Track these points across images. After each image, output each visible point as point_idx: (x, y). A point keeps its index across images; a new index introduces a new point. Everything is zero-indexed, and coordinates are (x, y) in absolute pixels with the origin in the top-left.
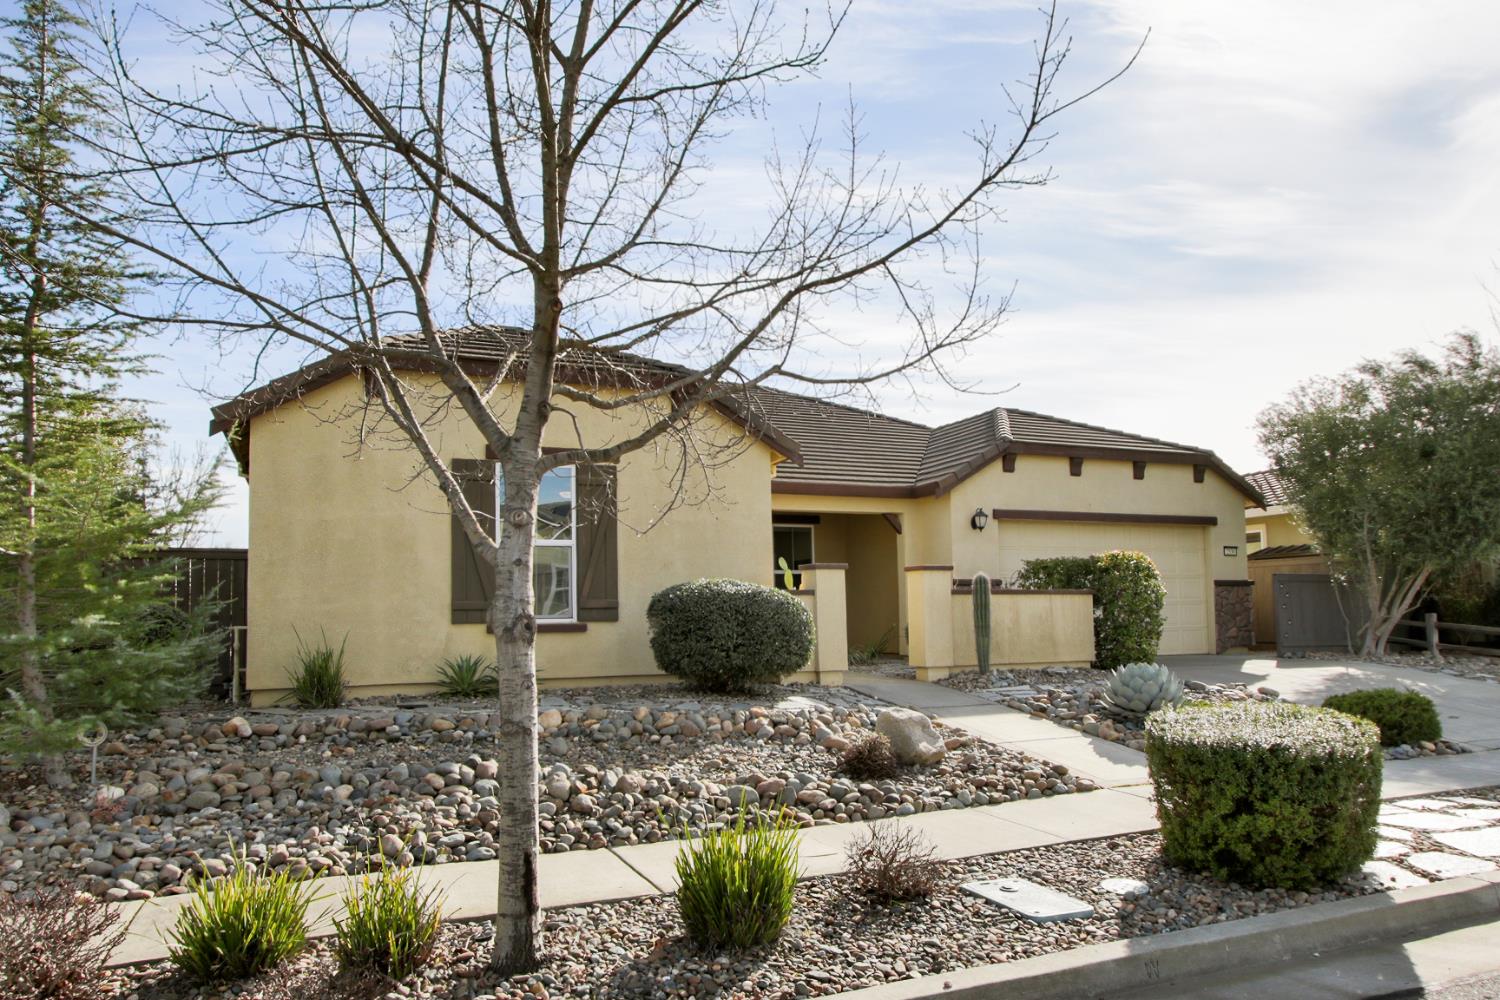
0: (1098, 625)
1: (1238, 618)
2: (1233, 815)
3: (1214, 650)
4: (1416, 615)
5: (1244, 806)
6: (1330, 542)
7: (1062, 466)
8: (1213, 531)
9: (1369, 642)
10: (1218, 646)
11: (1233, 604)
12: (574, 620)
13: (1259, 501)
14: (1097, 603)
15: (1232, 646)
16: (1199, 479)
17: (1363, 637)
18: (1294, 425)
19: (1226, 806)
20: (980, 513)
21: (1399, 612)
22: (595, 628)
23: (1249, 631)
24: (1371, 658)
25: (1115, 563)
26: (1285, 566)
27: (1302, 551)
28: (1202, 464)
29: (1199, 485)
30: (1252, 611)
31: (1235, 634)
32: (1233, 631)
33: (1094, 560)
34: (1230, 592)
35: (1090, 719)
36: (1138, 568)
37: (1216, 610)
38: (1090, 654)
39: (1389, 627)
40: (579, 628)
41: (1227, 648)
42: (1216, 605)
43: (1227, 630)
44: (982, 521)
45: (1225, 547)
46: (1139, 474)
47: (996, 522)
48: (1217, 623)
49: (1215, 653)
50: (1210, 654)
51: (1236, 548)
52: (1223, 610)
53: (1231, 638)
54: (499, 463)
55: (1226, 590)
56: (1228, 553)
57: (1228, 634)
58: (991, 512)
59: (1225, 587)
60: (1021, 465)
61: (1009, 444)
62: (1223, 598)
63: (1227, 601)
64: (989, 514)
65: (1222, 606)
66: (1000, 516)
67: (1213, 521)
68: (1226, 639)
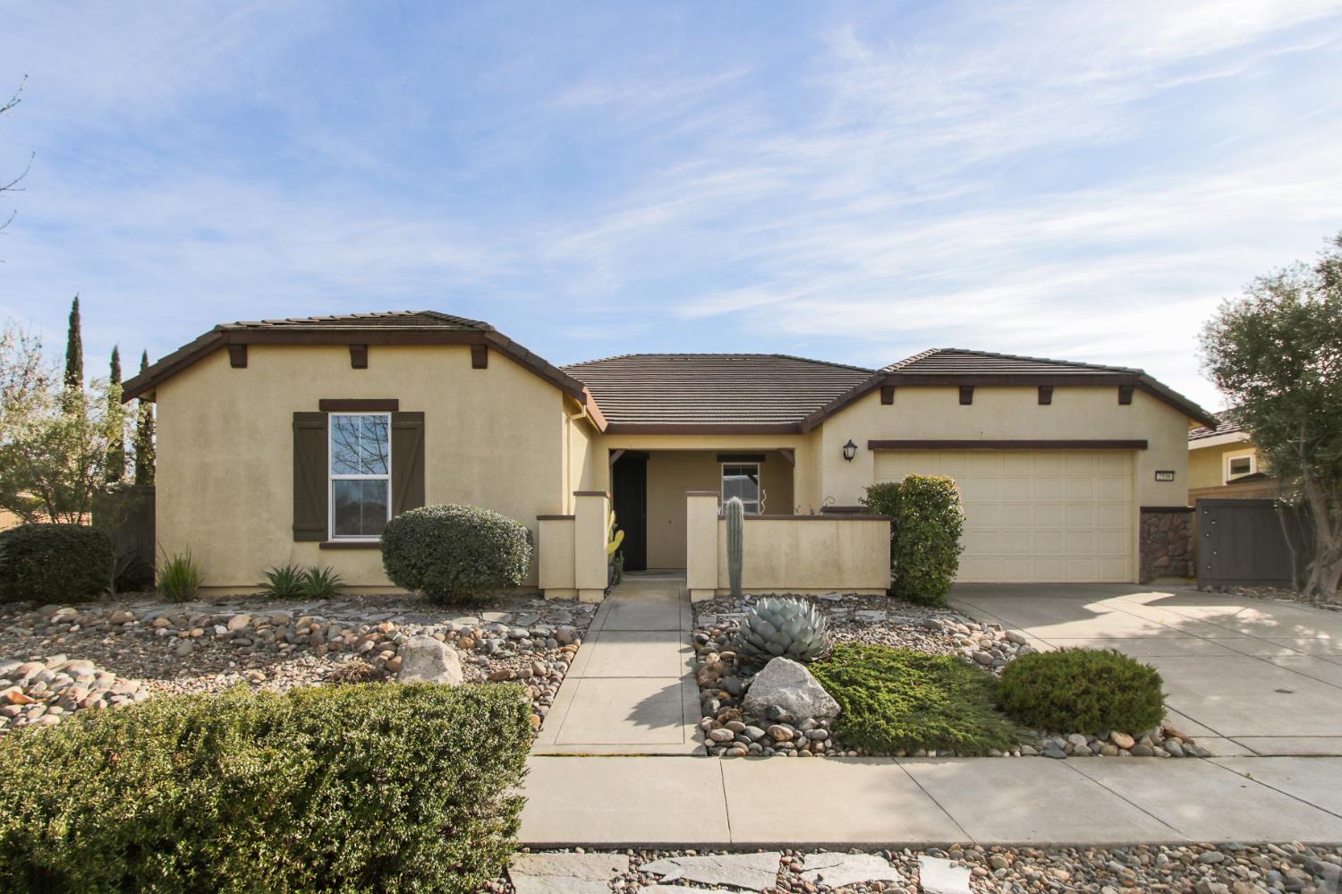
1: (1170, 547)
3: (1137, 579)
7: (952, 396)
8: (1142, 456)
10: (1141, 575)
11: (1166, 532)
15: (1160, 576)
20: (850, 444)
23: (1186, 561)
28: (1129, 384)
29: (1125, 408)
30: (1191, 539)
31: (1165, 564)
32: (1163, 560)
34: (1160, 520)
37: (1142, 538)
41: (1154, 579)
42: (1142, 532)
43: (1155, 559)
44: (850, 451)
45: (1157, 472)
46: (1045, 399)
47: (872, 453)
48: (1141, 551)
49: (1138, 582)
50: (1132, 583)
51: (1173, 472)
52: (1151, 538)
53: (1158, 567)
54: (331, 415)
55: (1156, 517)
56: (1162, 478)
57: (1156, 564)
58: (866, 443)
59: (1153, 515)
60: (901, 396)
61: (884, 377)
62: (1150, 525)
63: (1156, 529)
64: (862, 445)
65: (1149, 533)
66: (876, 446)
67: (1142, 445)
68: (1153, 569)
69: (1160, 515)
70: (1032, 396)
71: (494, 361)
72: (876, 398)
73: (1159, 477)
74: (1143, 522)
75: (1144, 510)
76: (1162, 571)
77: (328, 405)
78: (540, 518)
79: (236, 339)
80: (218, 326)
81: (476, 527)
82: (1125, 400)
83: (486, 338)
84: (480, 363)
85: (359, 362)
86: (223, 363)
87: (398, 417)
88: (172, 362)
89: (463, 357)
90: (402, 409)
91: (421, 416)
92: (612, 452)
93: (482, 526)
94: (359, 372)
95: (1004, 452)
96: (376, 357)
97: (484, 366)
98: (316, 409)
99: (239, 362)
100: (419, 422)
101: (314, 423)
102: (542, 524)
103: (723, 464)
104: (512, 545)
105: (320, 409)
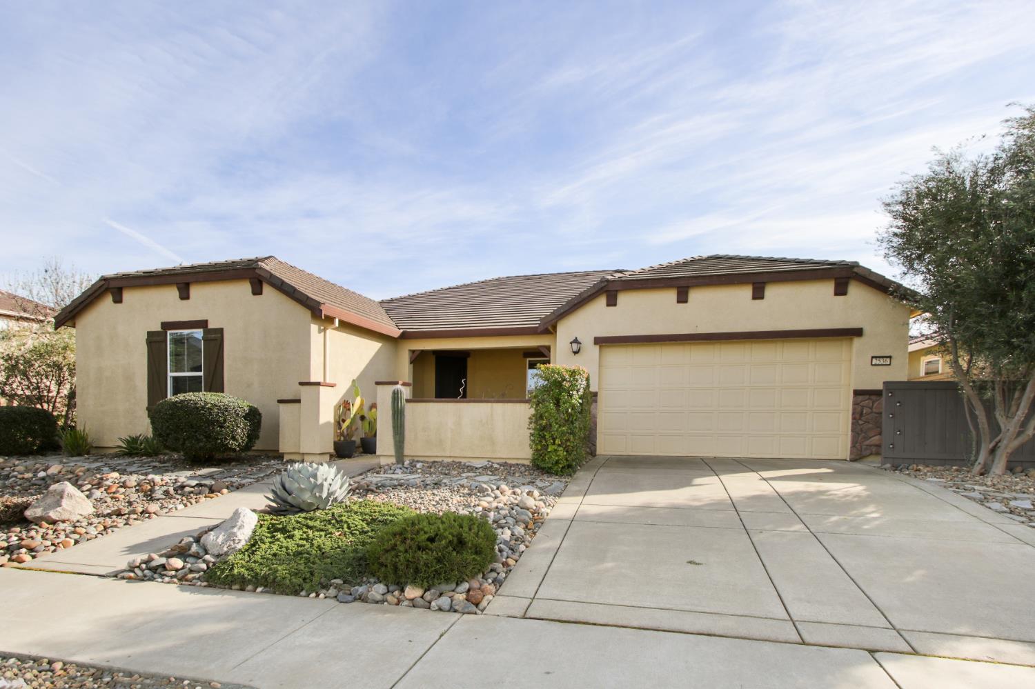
3: (849, 457)
7: (671, 296)
8: (857, 342)
10: (852, 452)
15: (872, 454)
16: (841, 292)
20: (575, 341)
29: (841, 298)
31: (877, 443)
34: (874, 402)
37: (854, 418)
41: (865, 457)
42: (854, 413)
43: (866, 438)
44: (575, 347)
45: (873, 357)
46: (758, 295)
47: (597, 347)
48: (852, 431)
49: (848, 459)
50: (846, 460)
51: (890, 357)
52: (863, 418)
53: (871, 446)
54: (169, 332)
55: (869, 399)
56: (878, 362)
57: (867, 442)
58: (593, 339)
59: (867, 397)
60: (624, 299)
61: (606, 283)
62: (863, 407)
63: (870, 410)
64: (587, 342)
65: (861, 414)
66: (601, 342)
67: (858, 332)
68: (864, 447)
69: (874, 398)
70: (746, 292)
71: (267, 289)
72: (602, 301)
73: (875, 361)
74: (855, 404)
75: (857, 393)
76: (874, 449)
77: (166, 326)
78: (280, 401)
79: (113, 284)
80: (102, 276)
81: (198, 408)
82: (841, 290)
83: (257, 273)
84: (257, 291)
85: (185, 295)
86: (108, 300)
87: (208, 331)
88: (78, 302)
89: (245, 288)
90: (210, 326)
91: (221, 331)
92: (413, 351)
93: (203, 408)
94: (185, 302)
95: (752, 342)
96: (196, 291)
97: (260, 293)
98: (159, 329)
99: (118, 300)
100: (219, 335)
101: (158, 339)
102: (282, 406)
103: (528, 359)
104: (225, 421)
105: (162, 328)
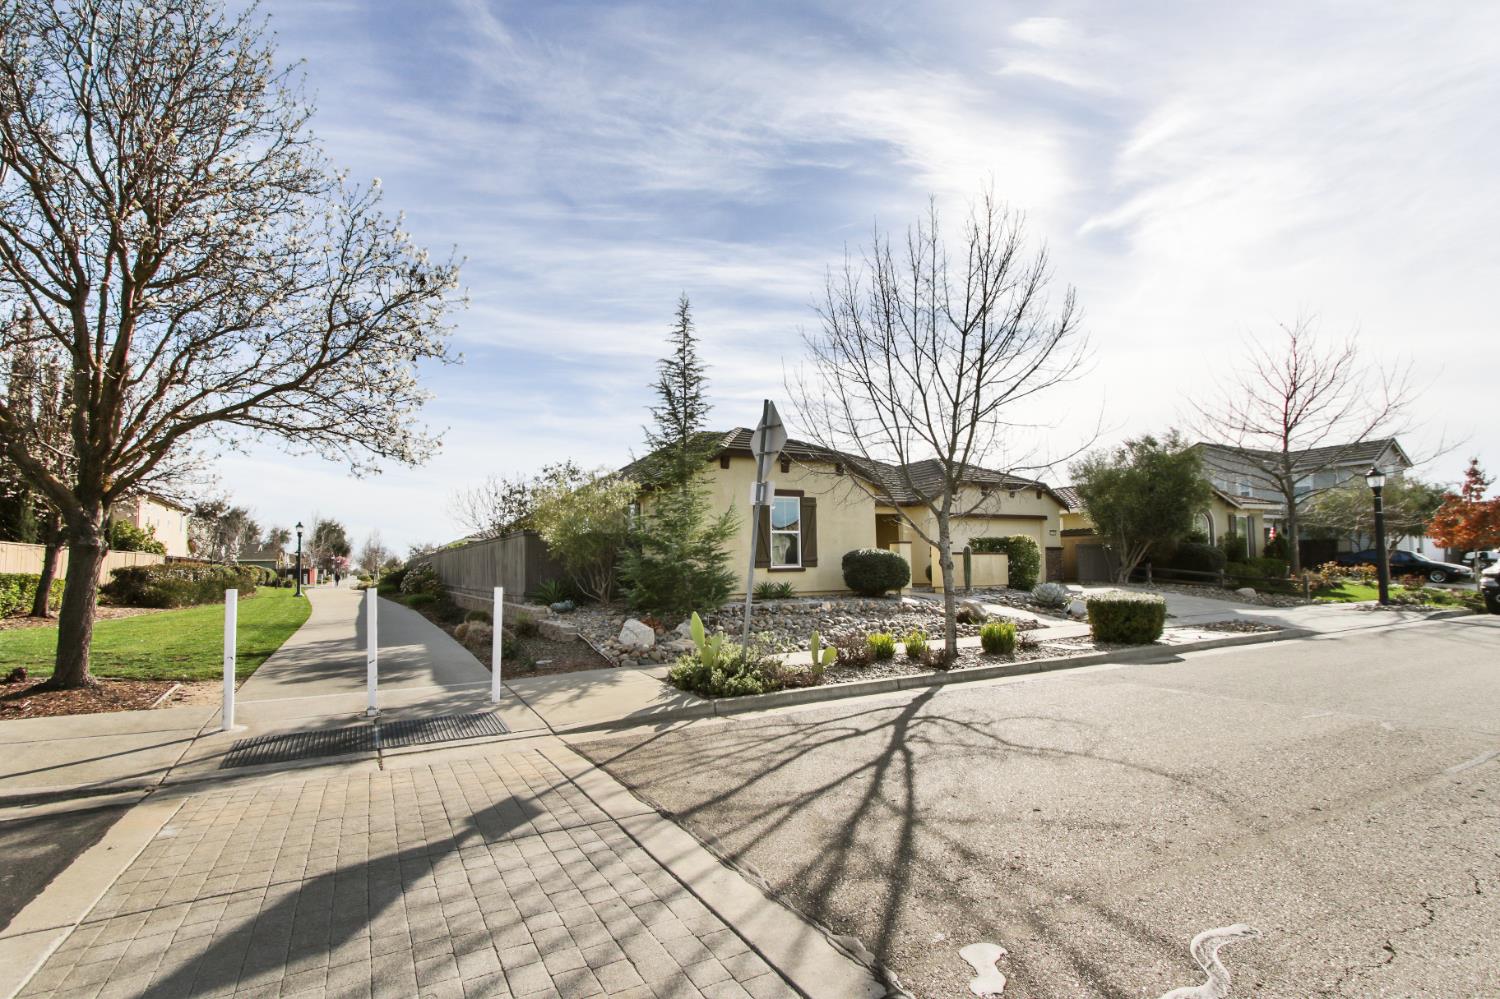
0: (1010, 568)
1: (1056, 565)
2: (1124, 622)
4: (1141, 564)
5: (1128, 619)
6: (1102, 529)
7: (979, 492)
8: (1046, 523)
9: (1121, 577)
10: (1047, 579)
11: (1054, 559)
12: (800, 566)
13: (1065, 506)
14: (1010, 558)
15: (1053, 579)
16: (1039, 497)
17: (1118, 575)
18: (1088, 471)
19: (1122, 619)
21: (1134, 565)
22: (810, 570)
23: (1061, 572)
24: (1122, 585)
25: (1019, 541)
26: (1077, 540)
27: (1088, 532)
28: (1040, 490)
29: (1039, 500)
30: (1065, 562)
31: (1055, 574)
32: (1054, 572)
33: (1007, 539)
34: (1052, 552)
35: (1029, 606)
36: (1029, 543)
37: (1046, 562)
38: (1006, 582)
39: (1130, 570)
40: (802, 570)
41: (1051, 580)
42: (1046, 559)
51: (1055, 531)
67: (1045, 518)
70: (1007, 493)
73: (1051, 533)
75: (1048, 549)
79: (727, 453)
85: (785, 470)
86: (716, 465)
87: (803, 499)
89: (833, 469)
90: (805, 496)
91: (814, 500)
94: (785, 474)
96: (792, 467)
99: (726, 465)
100: (813, 503)
